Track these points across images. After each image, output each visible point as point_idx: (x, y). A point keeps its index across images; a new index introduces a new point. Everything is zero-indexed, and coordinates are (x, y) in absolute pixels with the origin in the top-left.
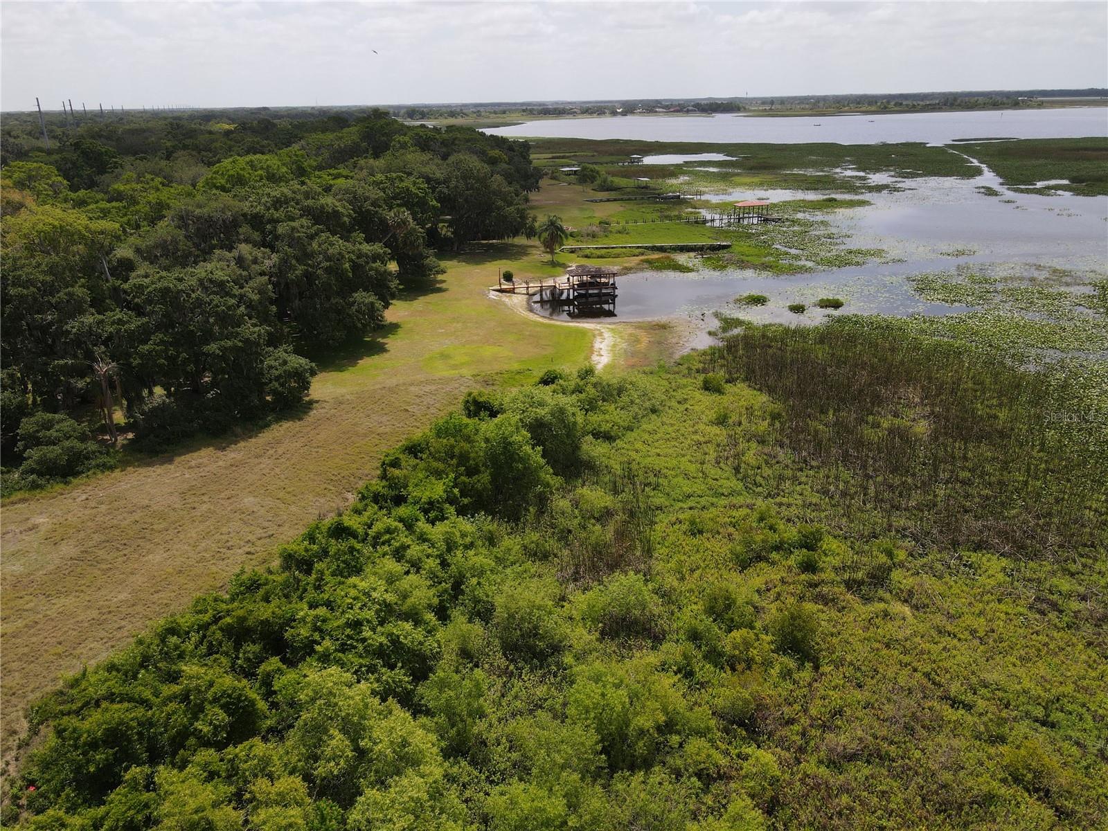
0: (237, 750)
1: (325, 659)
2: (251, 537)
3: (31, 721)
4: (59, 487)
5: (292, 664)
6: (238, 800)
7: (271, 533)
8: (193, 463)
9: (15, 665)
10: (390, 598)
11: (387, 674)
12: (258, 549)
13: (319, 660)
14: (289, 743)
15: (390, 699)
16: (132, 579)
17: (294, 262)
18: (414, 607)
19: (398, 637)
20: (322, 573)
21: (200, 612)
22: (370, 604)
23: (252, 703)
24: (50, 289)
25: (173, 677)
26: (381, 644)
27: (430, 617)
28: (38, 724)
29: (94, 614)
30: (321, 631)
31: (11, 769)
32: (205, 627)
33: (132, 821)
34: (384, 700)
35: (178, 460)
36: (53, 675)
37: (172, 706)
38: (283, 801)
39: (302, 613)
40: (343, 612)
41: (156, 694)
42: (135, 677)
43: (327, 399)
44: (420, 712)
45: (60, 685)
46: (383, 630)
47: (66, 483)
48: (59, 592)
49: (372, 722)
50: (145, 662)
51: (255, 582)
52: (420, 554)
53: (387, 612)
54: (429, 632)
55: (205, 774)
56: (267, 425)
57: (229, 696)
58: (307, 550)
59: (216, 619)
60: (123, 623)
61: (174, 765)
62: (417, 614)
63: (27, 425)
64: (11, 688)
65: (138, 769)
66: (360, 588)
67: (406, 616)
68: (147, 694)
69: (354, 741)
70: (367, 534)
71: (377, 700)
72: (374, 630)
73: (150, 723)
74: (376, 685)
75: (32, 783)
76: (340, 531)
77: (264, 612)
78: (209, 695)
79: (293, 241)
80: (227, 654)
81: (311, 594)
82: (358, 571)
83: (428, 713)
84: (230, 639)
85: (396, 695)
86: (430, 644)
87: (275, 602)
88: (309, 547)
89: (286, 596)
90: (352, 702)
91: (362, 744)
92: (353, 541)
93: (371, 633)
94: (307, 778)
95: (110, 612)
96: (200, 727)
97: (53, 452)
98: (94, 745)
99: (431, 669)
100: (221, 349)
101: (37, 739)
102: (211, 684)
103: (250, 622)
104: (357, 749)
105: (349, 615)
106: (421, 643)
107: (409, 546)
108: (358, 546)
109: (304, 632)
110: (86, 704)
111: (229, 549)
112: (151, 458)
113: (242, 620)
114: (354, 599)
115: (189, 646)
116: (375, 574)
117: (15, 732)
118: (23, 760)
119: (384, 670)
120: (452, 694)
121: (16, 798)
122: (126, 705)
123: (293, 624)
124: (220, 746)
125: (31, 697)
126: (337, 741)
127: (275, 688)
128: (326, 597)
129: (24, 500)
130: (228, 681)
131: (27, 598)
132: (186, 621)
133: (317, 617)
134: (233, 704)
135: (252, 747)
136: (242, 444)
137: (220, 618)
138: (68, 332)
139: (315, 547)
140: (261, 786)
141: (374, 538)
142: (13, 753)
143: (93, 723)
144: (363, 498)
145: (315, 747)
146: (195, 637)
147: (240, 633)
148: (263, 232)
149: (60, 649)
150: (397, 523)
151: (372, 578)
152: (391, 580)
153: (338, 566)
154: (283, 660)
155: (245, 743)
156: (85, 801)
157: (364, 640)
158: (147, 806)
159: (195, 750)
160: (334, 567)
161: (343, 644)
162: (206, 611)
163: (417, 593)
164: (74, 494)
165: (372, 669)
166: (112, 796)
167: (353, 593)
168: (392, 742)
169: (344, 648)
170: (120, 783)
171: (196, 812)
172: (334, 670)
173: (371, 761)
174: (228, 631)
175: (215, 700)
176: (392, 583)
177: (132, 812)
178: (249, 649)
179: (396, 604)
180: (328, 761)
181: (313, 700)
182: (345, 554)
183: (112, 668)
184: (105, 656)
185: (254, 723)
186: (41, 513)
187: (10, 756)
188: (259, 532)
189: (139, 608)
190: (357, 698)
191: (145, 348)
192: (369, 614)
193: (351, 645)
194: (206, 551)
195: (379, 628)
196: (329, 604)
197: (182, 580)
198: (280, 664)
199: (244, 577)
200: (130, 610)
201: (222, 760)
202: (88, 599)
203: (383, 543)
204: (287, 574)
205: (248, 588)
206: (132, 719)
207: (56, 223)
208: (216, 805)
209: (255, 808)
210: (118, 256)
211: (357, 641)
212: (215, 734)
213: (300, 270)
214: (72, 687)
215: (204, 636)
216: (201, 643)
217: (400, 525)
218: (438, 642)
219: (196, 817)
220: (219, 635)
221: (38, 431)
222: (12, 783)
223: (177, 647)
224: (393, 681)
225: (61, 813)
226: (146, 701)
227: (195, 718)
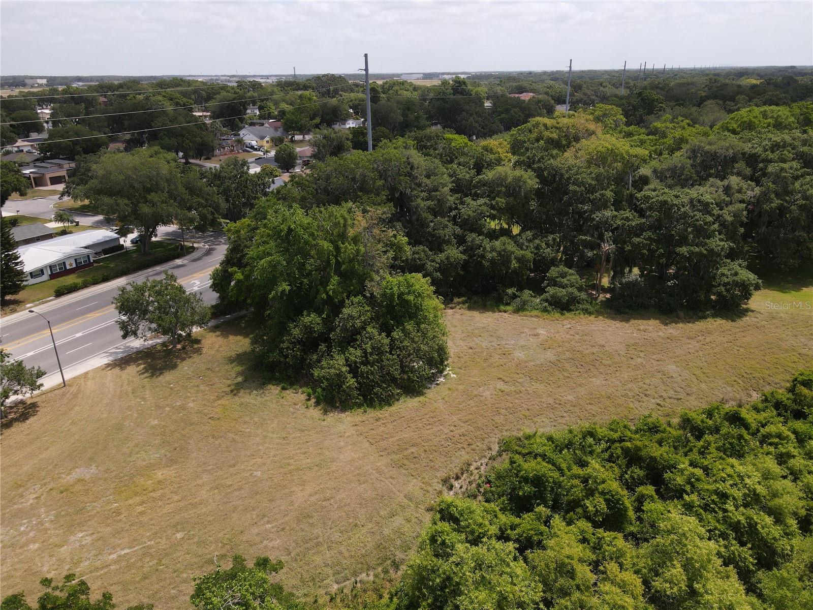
0: (605, 534)
1: (689, 508)
2: (664, 394)
3: (500, 447)
4: (557, 315)
5: (663, 497)
6: (595, 566)
7: (679, 397)
8: (642, 327)
9: (503, 411)
10: (760, 489)
11: (735, 547)
12: (667, 405)
13: (684, 506)
14: (642, 551)
15: (731, 567)
16: (579, 389)
17: (773, 196)
18: (780, 507)
19: (756, 523)
20: (709, 444)
21: (612, 430)
22: (740, 486)
23: (626, 509)
24: (591, 190)
25: (583, 464)
26: (739, 521)
27: (793, 523)
28: (503, 451)
29: (551, 401)
30: (693, 486)
31: (482, 468)
32: (613, 441)
33: (530, 538)
34: (726, 564)
35: (633, 321)
36: (518, 427)
37: (576, 482)
38: (623, 587)
39: (683, 466)
40: (715, 481)
41: (569, 469)
42: (560, 452)
43: (762, 311)
44: (754, 592)
45: (520, 435)
46: (745, 511)
47: (562, 314)
48: (537, 379)
49: (709, 575)
50: (569, 445)
51: (656, 427)
52: (802, 467)
53: (753, 500)
54: (787, 534)
55: (581, 537)
56: (705, 317)
57: (612, 496)
58: (702, 421)
59: (621, 440)
60: (565, 414)
61: (564, 519)
62: (780, 514)
63: (553, 272)
64: (497, 423)
65: (544, 509)
66: (737, 470)
67: (770, 512)
68: (564, 466)
69: (691, 580)
70: (758, 431)
71: (719, 562)
72: (737, 507)
73: (559, 485)
74: (722, 550)
75: (489, 482)
76: (735, 419)
77: (657, 451)
78: (600, 487)
79: (778, 178)
80: (620, 467)
81: (694, 455)
82: (740, 456)
83: (760, 596)
84: (625, 458)
85: (737, 566)
86: (783, 544)
87: (665, 448)
88: (705, 420)
89: (675, 448)
90: (698, 551)
91: (696, 586)
92: (744, 432)
93: (732, 508)
94: (646, 583)
95: (560, 404)
96: (588, 505)
97: (561, 292)
98: (526, 480)
99: (776, 565)
101: (499, 459)
102: (604, 482)
103: (643, 453)
104: (690, 586)
105: (720, 486)
106: (775, 539)
107: (794, 457)
108: (747, 437)
109: (680, 480)
110: (530, 453)
111: (646, 395)
112: (616, 315)
113: (638, 449)
114: (729, 476)
115: (598, 449)
116: (754, 465)
117: (490, 449)
118: (489, 467)
119: (734, 542)
120: (789, 594)
121: (479, 486)
122: (550, 466)
123: (673, 470)
124: (596, 525)
125: (505, 433)
126: (676, 571)
127: (644, 508)
128: (706, 463)
129: (537, 316)
130: (614, 486)
131: (521, 375)
132: (602, 432)
133: (693, 474)
134: (613, 502)
135: (615, 538)
136: (681, 325)
137: (624, 440)
138: (594, 219)
139: (710, 422)
140: (612, 567)
141: (763, 436)
142: (486, 460)
143: (531, 467)
144: (766, 400)
145: (659, 566)
146: (604, 445)
147: (633, 457)
148: (755, 169)
149: (527, 413)
150: (789, 433)
151: (750, 467)
152: (767, 476)
153: (724, 444)
154: (657, 491)
155: (612, 533)
156: (511, 509)
157: (725, 511)
158: (541, 534)
159: (580, 518)
160: (721, 444)
161: (706, 505)
162: (616, 431)
163: (787, 498)
164: (565, 322)
165: (724, 536)
166: (526, 516)
167: (729, 470)
168: (720, 601)
169: (706, 508)
170: (532, 511)
171: (568, 557)
172: (692, 519)
173: (698, 602)
174: (626, 451)
175: (603, 493)
176: (766, 479)
177: (532, 532)
178: (636, 471)
179: (764, 497)
180: (666, 581)
181: (669, 532)
182: (734, 438)
183: (550, 439)
184: (549, 430)
185: (622, 523)
186: (543, 328)
187: (485, 461)
188: (671, 393)
189: (577, 409)
190: (704, 551)
191: (636, 240)
192: (738, 494)
193: (713, 509)
194: (630, 390)
195: (742, 509)
196: (706, 469)
197: (608, 403)
198: (654, 493)
199: (650, 420)
200: (571, 408)
201: (593, 534)
202: (551, 390)
203: (771, 444)
204: (681, 432)
205: (650, 429)
206: (550, 477)
207: (610, 147)
208: (581, 561)
209: (604, 579)
210: (641, 173)
211: (720, 508)
212: (595, 515)
213: (776, 202)
214: (526, 438)
215: (610, 447)
216: (606, 451)
217: (793, 436)
218: (792, 547)
219: (567, 561)
220: (619, 451)
221: (557, 277)
222: (480, 477)
223: (590, 446)
224: (739, 555)
225: (497, 509)
226: (562, 470)
227: (587, 497)
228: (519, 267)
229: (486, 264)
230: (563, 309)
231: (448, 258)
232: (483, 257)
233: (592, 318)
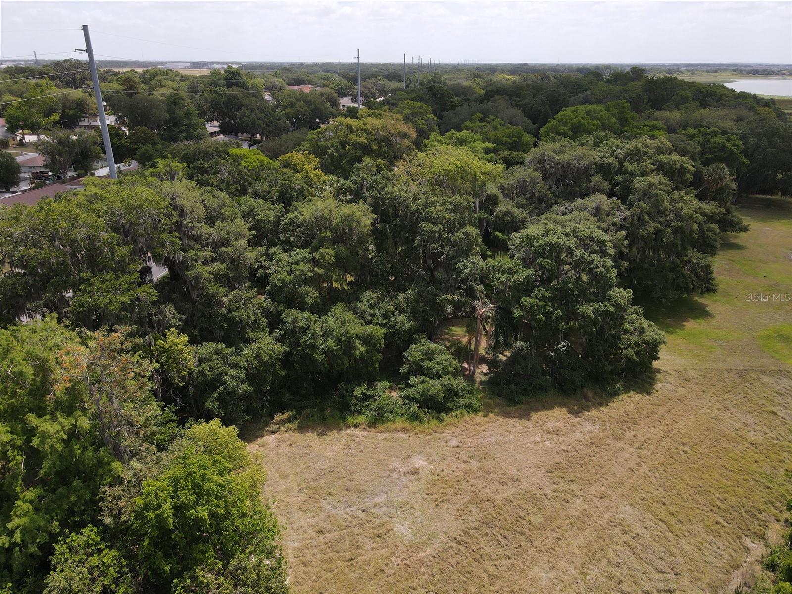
4: (434, 423)
8: (550, 425)
17: (647, 218)
35: (534, 416)
47: (441, 420)
56: (615, 394)
63: (414, 352)
79: (646, 195)
97: (434, 386)
100: (596, 312)
112: (509, 406)
129: (404, 430)
136: (594, 413)
138: (460, 271)
164: (447, 433)
186: (421, 453)
210: (489, 192)
213: (652, 226)
221: (422, 360)
228: (367, 351)
229: (319, 357)
230: (439, 411)
231: (258, 357)
232: (314, 347)
233: (479, 418)
